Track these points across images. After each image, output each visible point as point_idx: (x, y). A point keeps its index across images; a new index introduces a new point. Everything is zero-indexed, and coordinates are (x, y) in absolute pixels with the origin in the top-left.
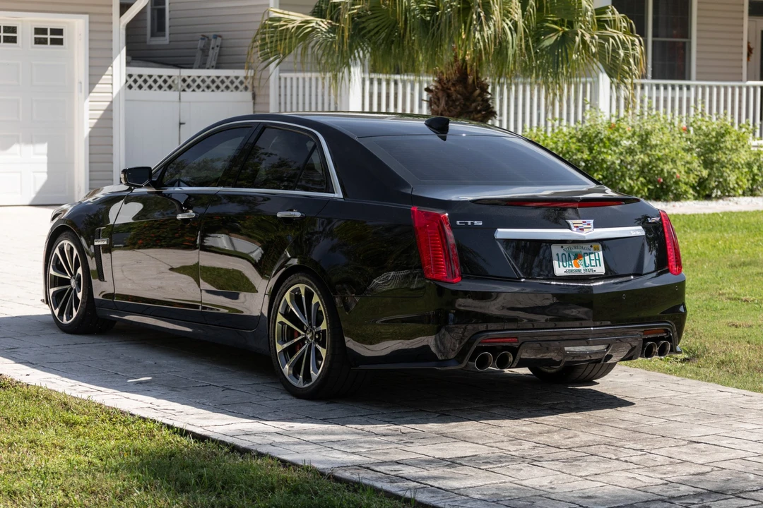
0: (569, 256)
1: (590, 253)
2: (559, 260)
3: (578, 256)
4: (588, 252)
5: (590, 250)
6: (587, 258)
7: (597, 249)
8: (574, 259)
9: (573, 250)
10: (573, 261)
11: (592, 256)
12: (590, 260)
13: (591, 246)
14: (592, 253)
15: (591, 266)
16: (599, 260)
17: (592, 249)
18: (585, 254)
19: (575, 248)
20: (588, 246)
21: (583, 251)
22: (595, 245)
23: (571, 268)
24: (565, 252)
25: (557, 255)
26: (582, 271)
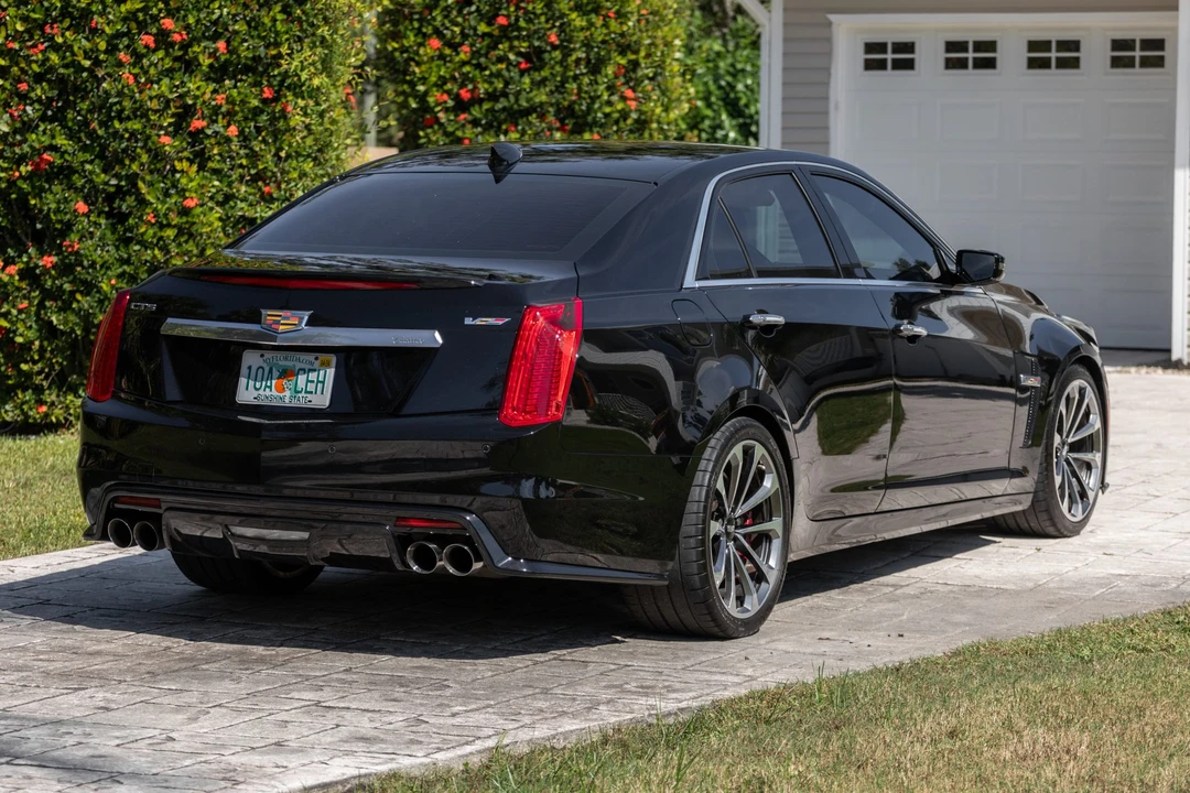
0: (271, 371)
1: (310, 370)
2: (249, 378)
3: (286, 374)
4: (307, 367)
5: (312, 364)
6: (302, 379)
7: (326, 364)
8: (278, 378)
9: (280, 363)
10: (274, 382)
11: (313, 376)
12: (308, 381)
13: (317, 359)
14: (315, 370)
15: (306, 392)
16: (323, 382)
17: (317, 364)
18: (300, 370)
19: (286, 359)
20: (311, 357)
21: (299, 365)
22: (323, 357)
23: (268, 392)
24: (265, 365)
25: (250, 368)
26: (287, 400)
